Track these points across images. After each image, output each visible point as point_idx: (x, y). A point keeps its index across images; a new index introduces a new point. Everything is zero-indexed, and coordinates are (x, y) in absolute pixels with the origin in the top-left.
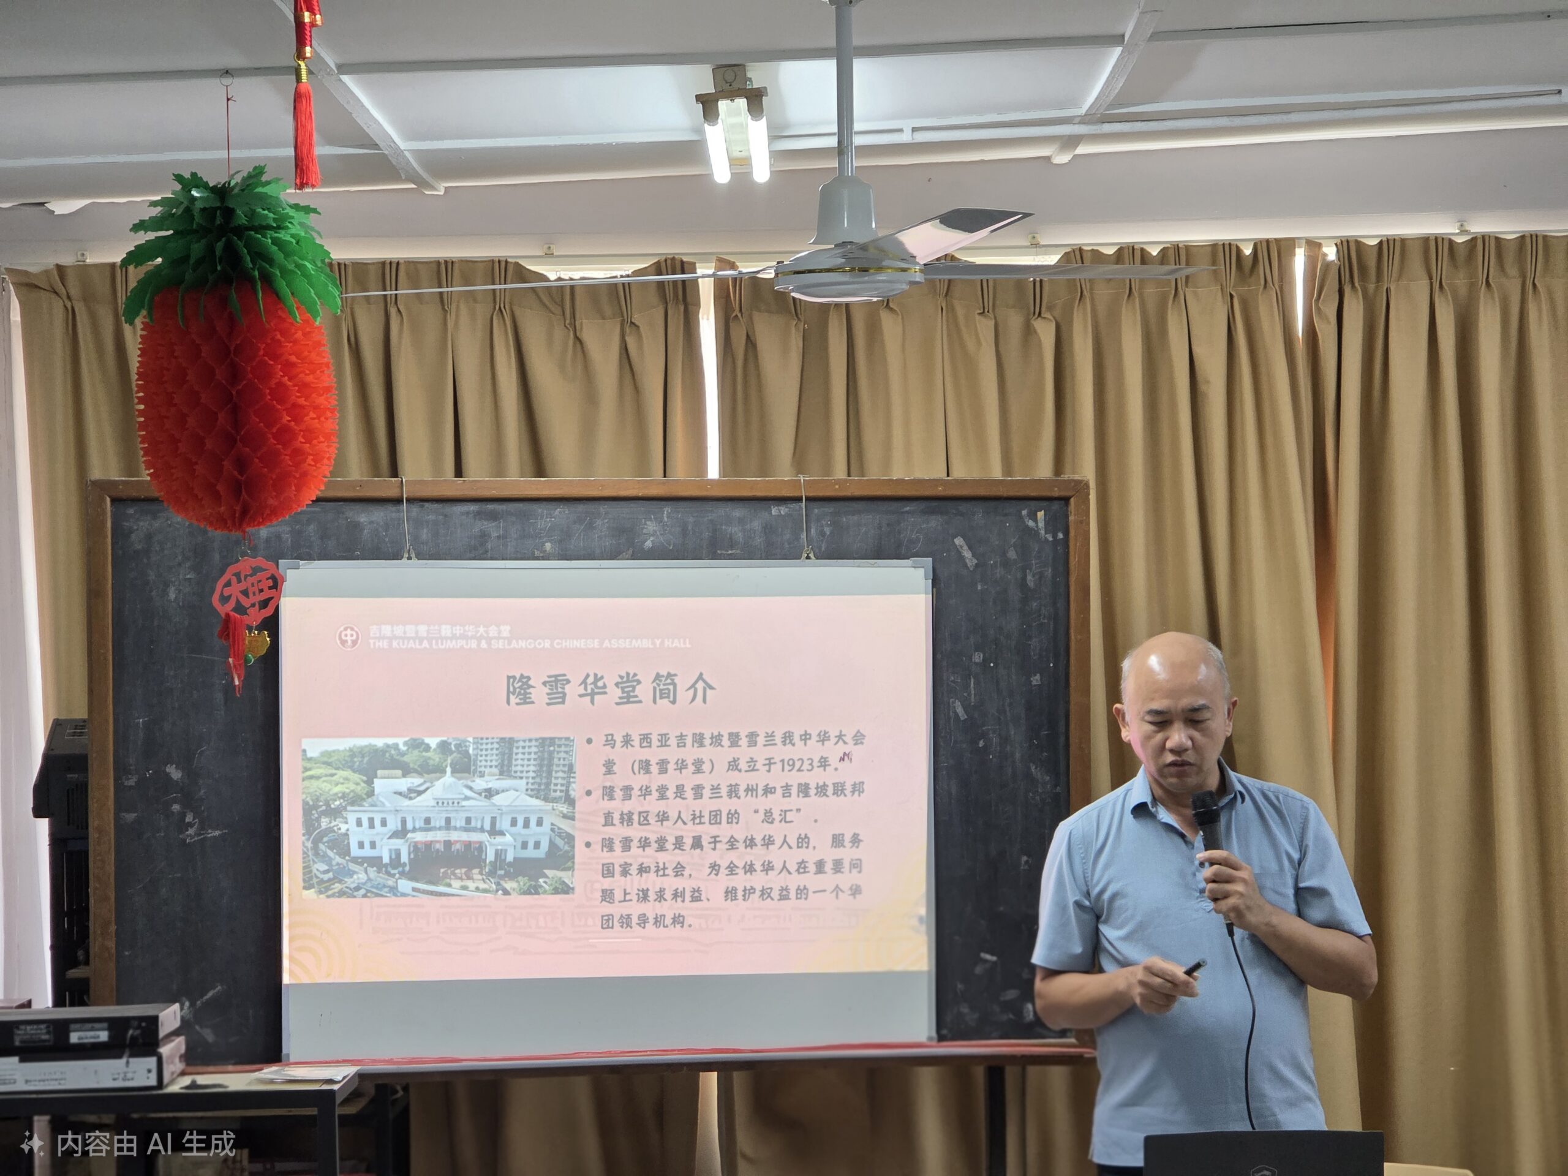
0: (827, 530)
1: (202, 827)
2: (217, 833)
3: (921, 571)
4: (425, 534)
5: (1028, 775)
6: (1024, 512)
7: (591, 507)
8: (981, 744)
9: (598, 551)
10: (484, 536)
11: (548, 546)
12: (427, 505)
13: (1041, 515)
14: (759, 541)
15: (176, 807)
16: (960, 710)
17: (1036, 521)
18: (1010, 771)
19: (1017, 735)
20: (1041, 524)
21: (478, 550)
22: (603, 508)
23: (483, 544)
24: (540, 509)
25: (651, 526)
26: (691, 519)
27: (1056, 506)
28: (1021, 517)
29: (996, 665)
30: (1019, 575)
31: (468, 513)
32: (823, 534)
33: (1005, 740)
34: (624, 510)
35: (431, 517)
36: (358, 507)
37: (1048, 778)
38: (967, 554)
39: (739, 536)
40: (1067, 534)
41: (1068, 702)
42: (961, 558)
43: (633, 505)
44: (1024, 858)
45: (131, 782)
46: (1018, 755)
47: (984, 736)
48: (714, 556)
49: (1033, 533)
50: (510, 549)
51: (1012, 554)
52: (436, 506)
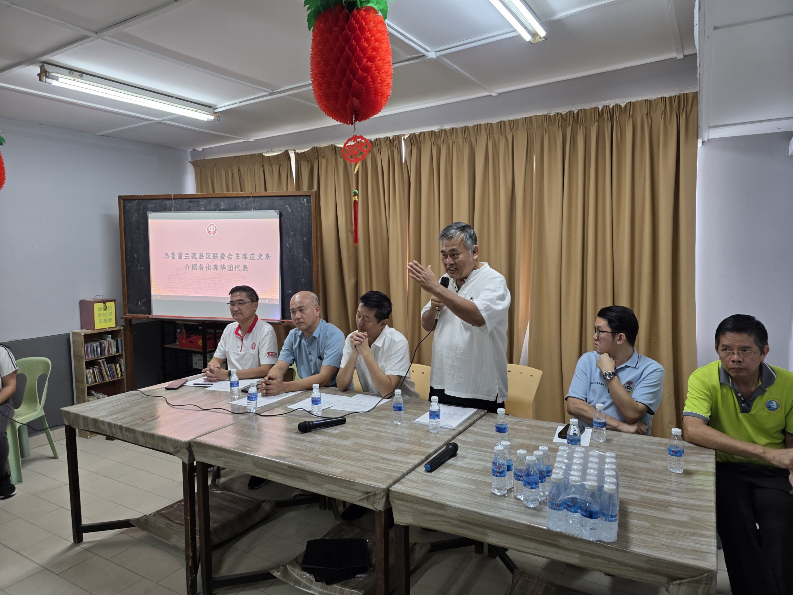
0: (259, 204)
1: (141, 267)
2: (143, 268)
3: (277, 213)
4: (179, 206)
5: (303, 261)
6: (301, 199)
7: (210, 199)
8: (293, 253)
9: (212, 209)
10: (190, 206)
11: (202, 208)
12: (179, 200)
13: (305, 200)
14: (244, 207)
15: (136, 263)
16: (288, 245)
17: (304, 201)
18: (299, 259)
19: (301, 251)
20: (305, 202)
21: (189, 209)
22: (213, 200)
23: (190, 208)
24: (200, 200)
25: (222, 204)
26: (230, 202)
27: (308, 197)
28: (301, 200)
29: (296, 235)
30: (301, 214)
31: (187, 201)
32: (258, 205)
33: (298, 252)
34: (217, 200)
35: (180, 202)
36: (166, 200)
37: (308, 262)
38: (289, 209)
39: (240, 206)
40: (311, 204)
41: (312, 244)
42: (288, 210)
43: (218, 199)
44: (303, 280)
45: (128, 257)
46: (301, 256)
47: (293, 251)
48: (235, 210)
49: (304, 204)
50: (195, 209)
51: (299, 209)
52: (180, 200)
